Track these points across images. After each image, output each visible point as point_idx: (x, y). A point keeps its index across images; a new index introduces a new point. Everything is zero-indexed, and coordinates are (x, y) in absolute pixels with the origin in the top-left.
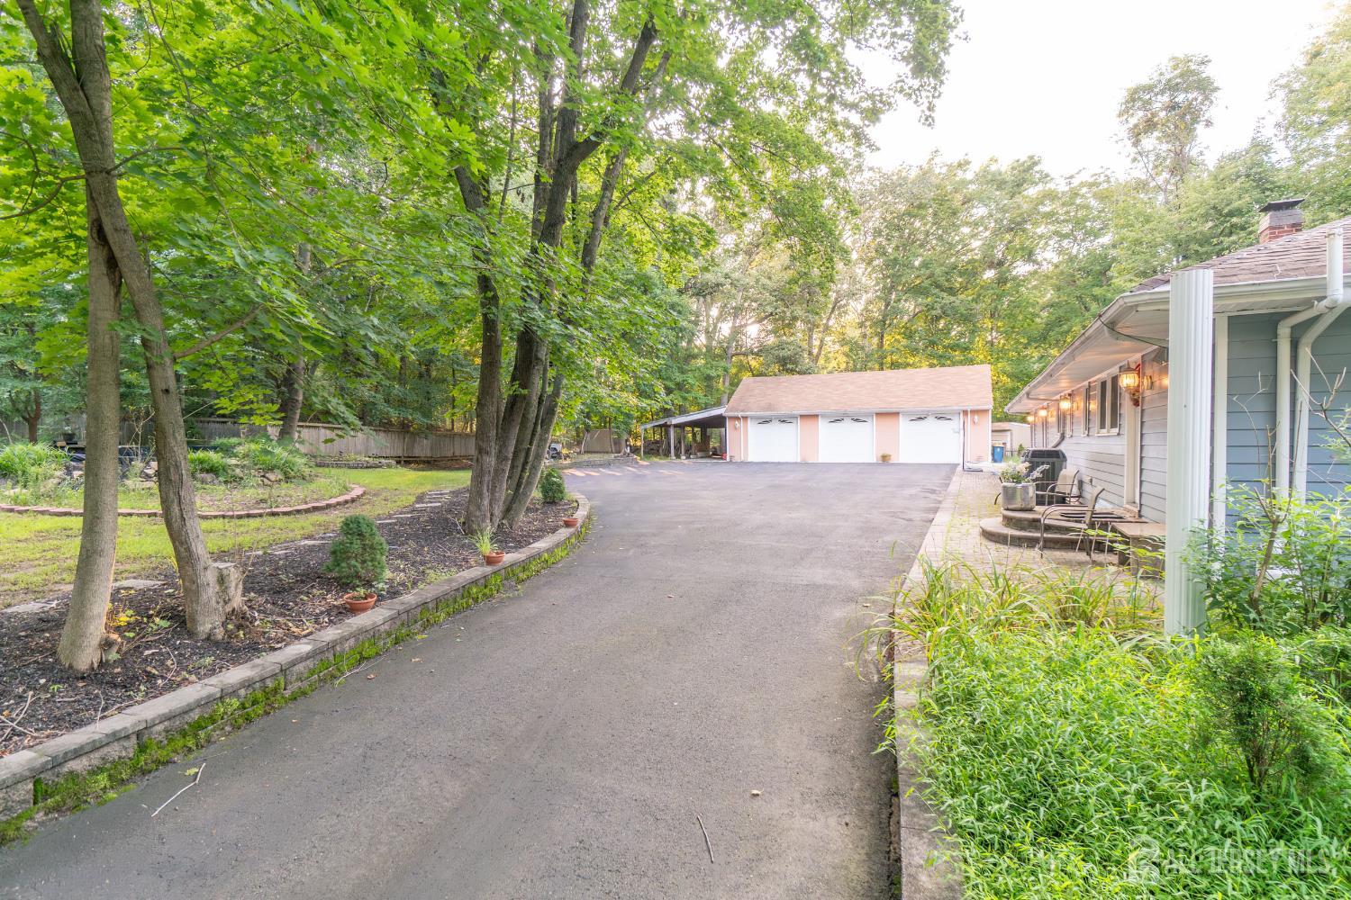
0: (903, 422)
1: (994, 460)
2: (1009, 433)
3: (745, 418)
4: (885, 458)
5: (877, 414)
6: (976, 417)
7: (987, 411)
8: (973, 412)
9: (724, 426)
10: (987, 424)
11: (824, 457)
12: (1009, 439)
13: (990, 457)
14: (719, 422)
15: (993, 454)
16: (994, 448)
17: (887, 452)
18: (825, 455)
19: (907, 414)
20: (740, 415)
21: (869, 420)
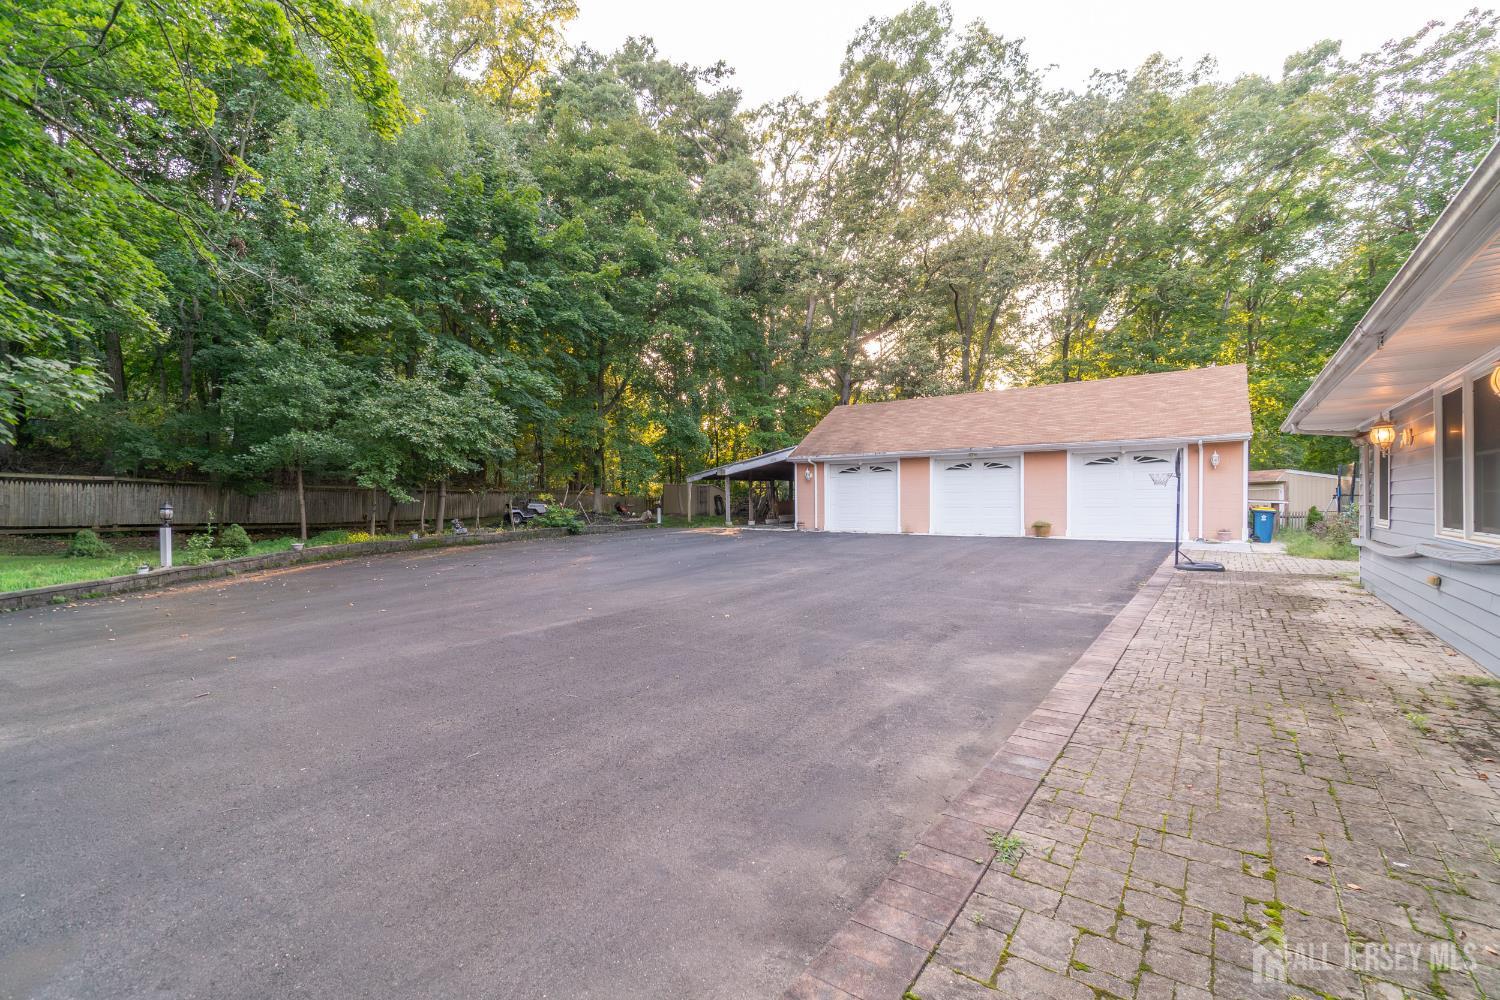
0: (1073, 469)
1: (1254, 537)
2: (1281, 488)
3: (821, 464)
4: (1039, 529)
5: (1026, 454)
6: (1215, 455)
7: (1237, 444)
8: (1210, 446)
9: (790, 478)
10: (1240, 468)
11: (936, 527)
12: (1281, 496)
13: (1245, 531)
14: (784, 471)
15: (1252, 525)
16: (1254, 515)
17: (1043, 519)
18: (939, 523)
19: (1082, 452)
20: (810, 459)
21: (1014, 465)
